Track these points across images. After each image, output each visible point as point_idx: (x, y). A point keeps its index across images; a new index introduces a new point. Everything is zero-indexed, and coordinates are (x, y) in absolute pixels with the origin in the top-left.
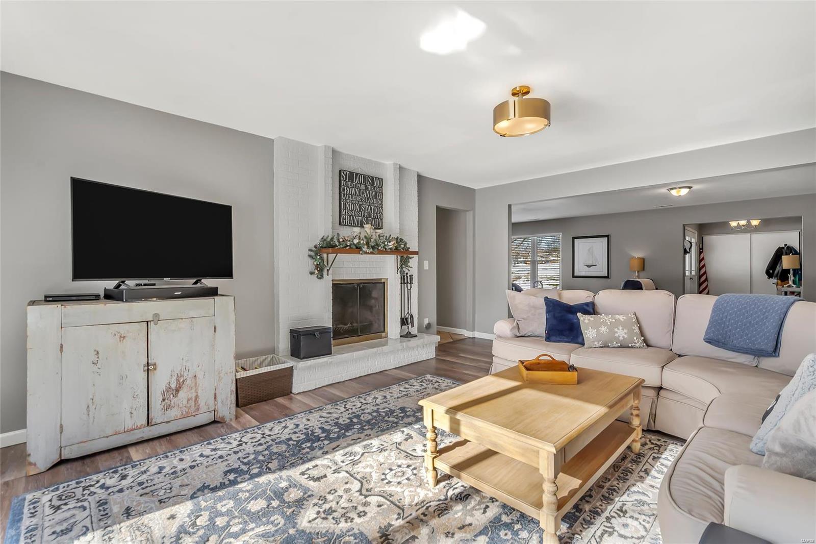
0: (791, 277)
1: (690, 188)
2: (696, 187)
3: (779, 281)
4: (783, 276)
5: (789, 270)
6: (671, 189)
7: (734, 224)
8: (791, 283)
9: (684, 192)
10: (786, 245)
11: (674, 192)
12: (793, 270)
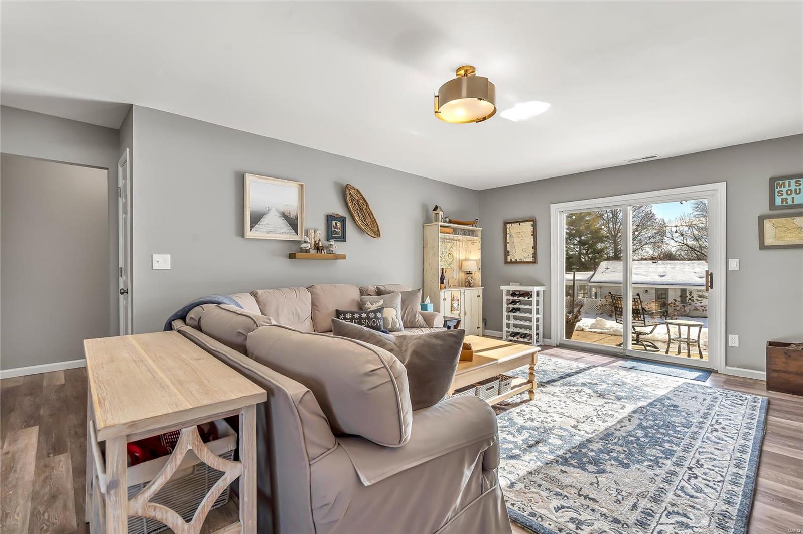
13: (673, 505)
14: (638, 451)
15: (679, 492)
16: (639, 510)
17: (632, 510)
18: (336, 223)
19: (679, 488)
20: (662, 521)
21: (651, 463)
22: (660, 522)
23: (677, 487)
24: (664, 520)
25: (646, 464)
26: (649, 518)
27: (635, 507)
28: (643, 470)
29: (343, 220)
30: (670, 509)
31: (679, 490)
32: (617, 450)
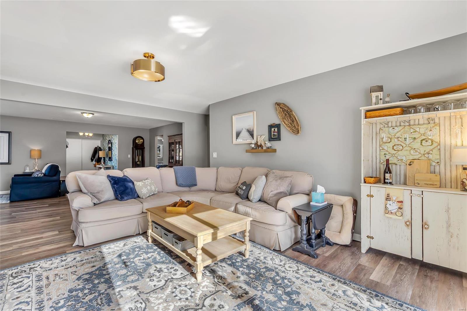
0: (102, 161)
1: (93, 114)
2: (96, 115)
3: (96, 163)
4: (99, 160)
5: (102, 157)
6: (84, 113)
7: (81, 134)
8: (102, 163)
9: (91, 116)
10: (98, 146)
11: (85, 115)
12: (103, 158)
13: (29, 291)
14: (76, 306)
15: (29, 300)
16: (44, 278)
17: (47, 276)
18: (274, 129)
19: (31, 303)
20: (31, 282)
21: (60, 305)
22: (31, 281)
23: (32, 302)
24: (30, 283)
25: (62, 302)
26: (38, 279)
27: (48, 278)
28: (60, 296)
29: (278, 126)
30: (29, 289)
31: (30, 301)
32: (88, 296)
